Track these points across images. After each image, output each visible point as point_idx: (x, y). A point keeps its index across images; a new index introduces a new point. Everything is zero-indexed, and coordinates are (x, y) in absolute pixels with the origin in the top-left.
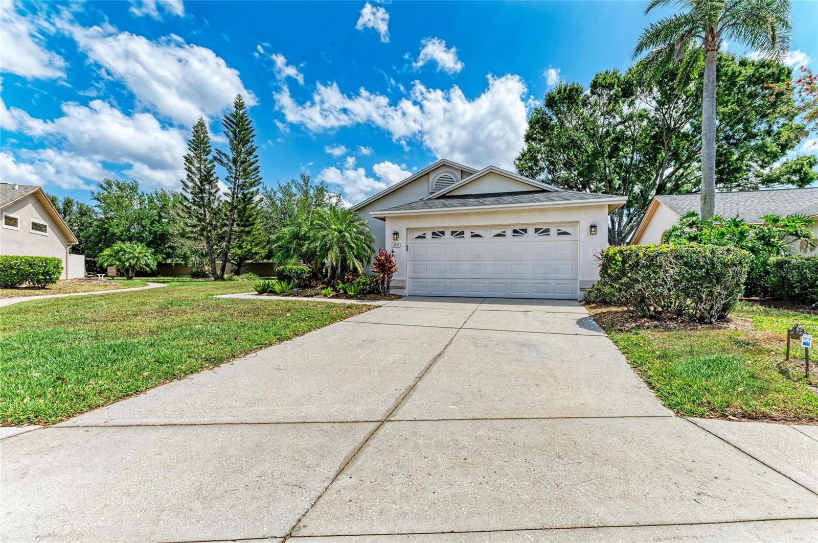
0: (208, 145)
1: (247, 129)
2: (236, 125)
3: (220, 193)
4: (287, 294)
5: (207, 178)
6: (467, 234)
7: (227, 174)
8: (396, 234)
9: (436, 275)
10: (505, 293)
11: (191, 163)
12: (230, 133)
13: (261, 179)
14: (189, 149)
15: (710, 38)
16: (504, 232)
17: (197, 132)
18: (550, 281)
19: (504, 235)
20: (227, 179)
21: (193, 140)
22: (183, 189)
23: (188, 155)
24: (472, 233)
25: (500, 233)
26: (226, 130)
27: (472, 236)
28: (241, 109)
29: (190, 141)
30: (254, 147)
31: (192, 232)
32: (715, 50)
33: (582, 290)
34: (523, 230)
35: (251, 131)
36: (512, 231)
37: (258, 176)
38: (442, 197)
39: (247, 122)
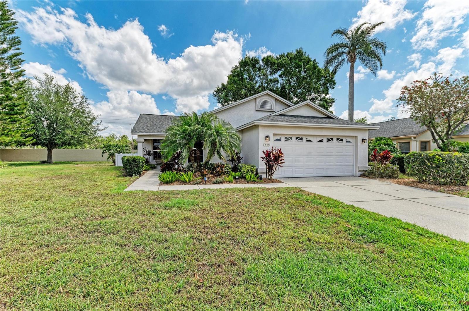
1: (8, 19)
6: (304, 139)
8: (268, 137)
9: (287, 164)
10: (323, 174)
15: (353, 57)
18: (342, 167)
19: (323, 141)
24: (307, 139)
25: (321, 140)
27: (307, 141)
32: (354, 62)
33: (359, 171)
34: (331, 139)
35: (15, 22)
36: (326, 140)
37: (20, 68)
38: (280, 115)
39: (9, 13)
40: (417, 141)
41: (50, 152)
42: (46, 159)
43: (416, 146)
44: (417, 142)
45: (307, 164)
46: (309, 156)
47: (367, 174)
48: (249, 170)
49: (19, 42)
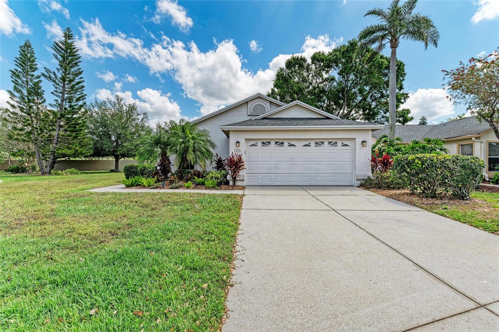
0: (34, 64)
1: (75, 56)
2: (65, 51)
3: (46, 104)
4: (154, 187)
5: (36, 91)
6: (286, 144)
7: (53, 89)
8: (238, 142)
9: (264, 171)
11: (18, 76)
12: (59, 56)
13: (86, 95)
14: (16, 65)
15: (394, 41)
16: (310, 143)
17: (24, 51)
19: (310, 146)
20: (52, 93)
21: (21, 58)
22: (11, 98)
23: (16, 70)
24: (289, 143)
25: (307, 144)
26: (56, 53)
27: (289, 145)
28: (69, 39)
29: (17, 58)
30: (80, 70)
31: (18, 135)
32: (396, 47)
33: (358, 180)
34: (321, 142)
35: (79, 57)
36: (315, 143)
37: (83, 93)
38: (264, 118)
39: (75, 50)
40: (481, 142)
41: (117, 162)
42: (114, 168)
43: (481, 149)
44: (482, 144)
45: (290, 171)
46: (291, 163)
47: (366, 184)
48: (213, 177)
49: (81, 73)
